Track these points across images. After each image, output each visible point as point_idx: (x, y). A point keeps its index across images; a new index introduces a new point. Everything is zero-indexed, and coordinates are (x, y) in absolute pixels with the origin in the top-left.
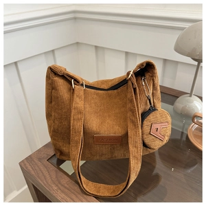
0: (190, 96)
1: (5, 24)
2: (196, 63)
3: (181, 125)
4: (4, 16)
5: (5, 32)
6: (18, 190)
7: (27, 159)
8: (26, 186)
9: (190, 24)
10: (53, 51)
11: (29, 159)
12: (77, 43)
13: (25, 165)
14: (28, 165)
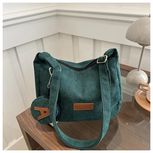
0: (138, 70)
1: (4, 21)
2: (142, 47)
3: (133, 91)
4: (3, 15)
5: (4, 27)
6: (17, 139)
7: (21, 114)
8: (23, 136)
9: (138, 19)
10: (42, 39)
11: (23, 114)
12: (59, 33)
13: (20, 118)
14: (22, 118)
